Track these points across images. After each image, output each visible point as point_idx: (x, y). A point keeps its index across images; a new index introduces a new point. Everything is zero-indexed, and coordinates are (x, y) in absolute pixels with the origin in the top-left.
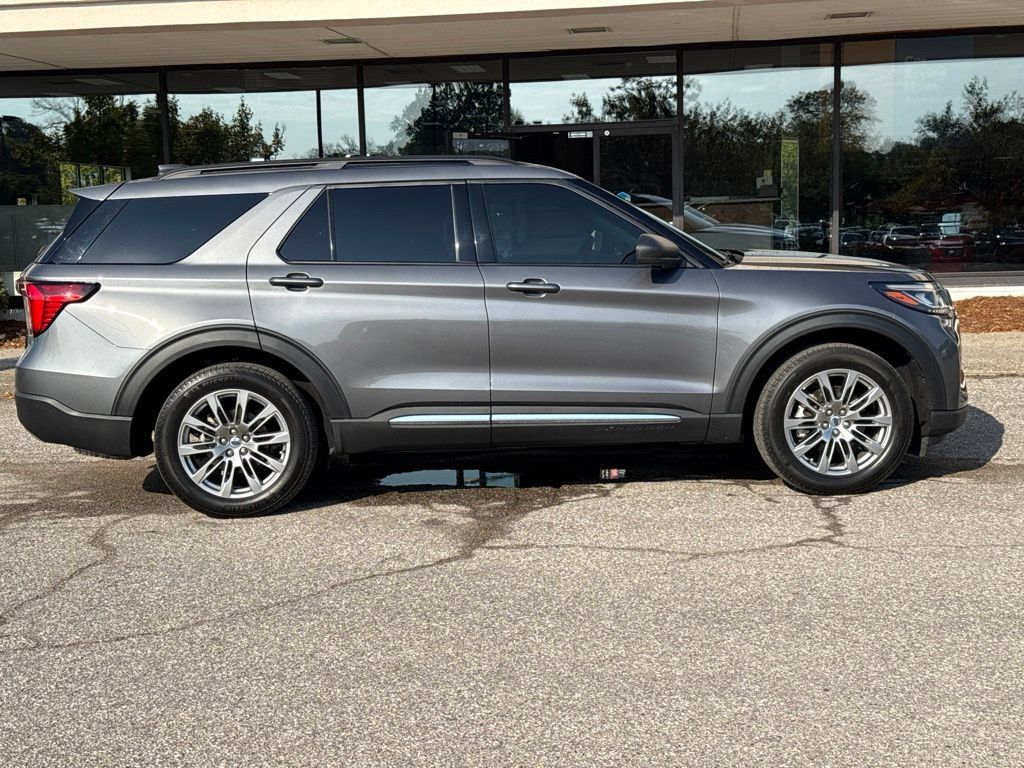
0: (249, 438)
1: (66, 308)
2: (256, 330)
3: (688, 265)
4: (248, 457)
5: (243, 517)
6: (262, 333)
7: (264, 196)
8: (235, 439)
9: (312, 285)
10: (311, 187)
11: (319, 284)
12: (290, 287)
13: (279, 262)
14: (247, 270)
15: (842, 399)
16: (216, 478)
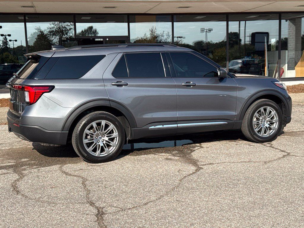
0: (105, 136)
1: (43, 95)
2: (109, 100)
3: (227, 77)
4: (105, 142)
5: (104, 162)
6: (111, 101)
7: (104, 56)
8: (100, 136)
9: (125, 85)
10: (119, 53)
11: (127, 85)
12: (118, 86)
13: (113, 78)
14: (103, 80)
15: (266, 115)
16: (95, 150)
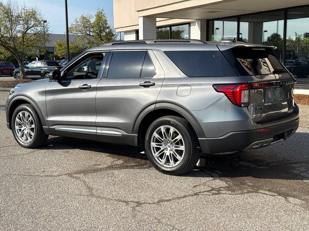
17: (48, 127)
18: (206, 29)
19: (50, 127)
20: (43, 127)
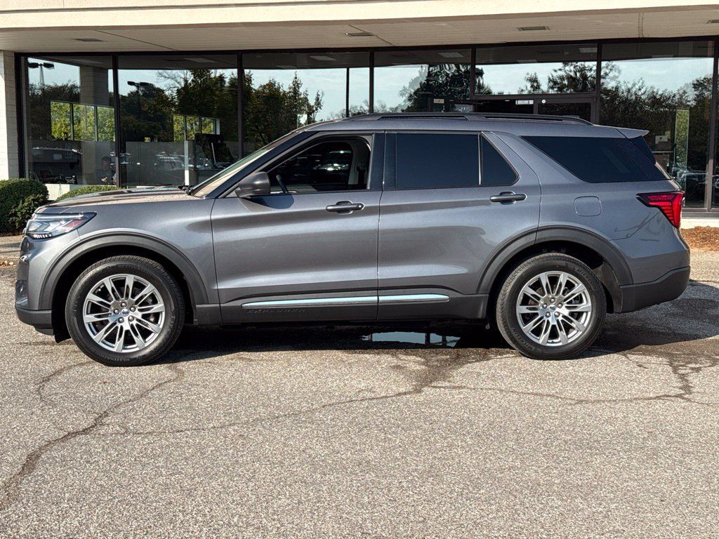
17: (218, 305)
18: (14, 73)
19: (222, 305)
20: (197, 306)
